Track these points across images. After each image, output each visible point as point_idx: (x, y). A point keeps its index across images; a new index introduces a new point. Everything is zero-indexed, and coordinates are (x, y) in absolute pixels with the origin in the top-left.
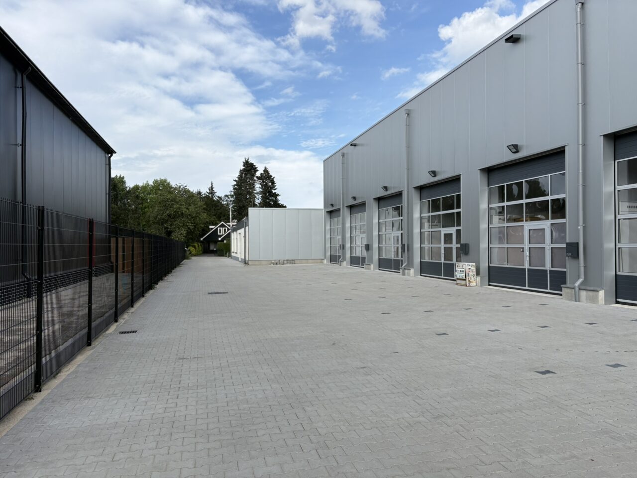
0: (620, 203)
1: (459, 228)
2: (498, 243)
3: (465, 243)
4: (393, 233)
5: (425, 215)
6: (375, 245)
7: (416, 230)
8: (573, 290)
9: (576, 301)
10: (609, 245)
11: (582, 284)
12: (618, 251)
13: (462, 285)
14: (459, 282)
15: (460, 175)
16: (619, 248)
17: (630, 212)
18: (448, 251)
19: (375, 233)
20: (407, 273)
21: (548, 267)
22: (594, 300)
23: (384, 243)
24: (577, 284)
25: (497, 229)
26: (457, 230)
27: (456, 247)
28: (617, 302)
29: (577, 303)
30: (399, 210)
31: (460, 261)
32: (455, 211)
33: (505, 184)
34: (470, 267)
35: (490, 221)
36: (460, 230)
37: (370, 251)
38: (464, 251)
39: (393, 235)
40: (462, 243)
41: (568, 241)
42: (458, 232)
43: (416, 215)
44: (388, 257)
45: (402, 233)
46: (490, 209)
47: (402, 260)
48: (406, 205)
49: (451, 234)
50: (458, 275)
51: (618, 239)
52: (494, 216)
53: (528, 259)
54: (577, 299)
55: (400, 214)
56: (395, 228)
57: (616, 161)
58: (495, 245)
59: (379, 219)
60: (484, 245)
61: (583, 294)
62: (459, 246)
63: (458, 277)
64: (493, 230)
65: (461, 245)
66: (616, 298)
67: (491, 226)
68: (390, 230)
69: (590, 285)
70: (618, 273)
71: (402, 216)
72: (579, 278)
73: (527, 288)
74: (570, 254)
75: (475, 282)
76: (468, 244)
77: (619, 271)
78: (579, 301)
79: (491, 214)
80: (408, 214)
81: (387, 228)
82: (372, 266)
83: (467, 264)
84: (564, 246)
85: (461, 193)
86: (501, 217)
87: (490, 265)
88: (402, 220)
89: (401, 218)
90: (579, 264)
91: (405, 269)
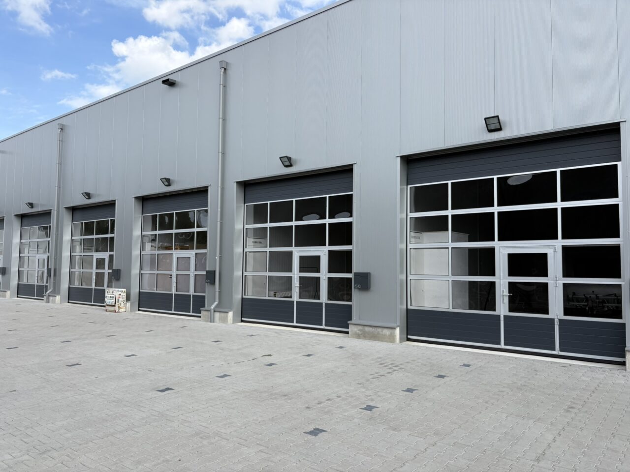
0: (248, 239)
1: (111, 253)
2: (149, 269)
3: (117, 268)
4: (37, 255)
5: (77, 237)
6: (14, 269)
7: (66, 254)
8: (210, 312)
9: (211, 322)
10: (238, 273)
11: (217, 306)
12: (245, 278)
13: (111, 311)
14: (108, 308)
15: (115, 200)
16: (245, 276)
17: (255, 247)
18: (100, 277)
19: (15, 254)
20: (52, 300)
21: (192, 292)
22: (224, 320)
23: (26, 266)
24: (213, 307)
25: (149, 256)
26: (110, 255)
27: (108, 273)
28: (242, 321)
29: (212, 324)
30: (47, 230)
31: (112, 287)
32: (109, 236)
33: (158, 214)
34: (120, 293)
35: (142, 248)
36: (113, 255)
37: (6, 275)
38: (116, 276)
39: (37, 258)
40: (114, 268)
41: (208, 269)
42: (111, 257)
43: (67, 237)
44: (30, 282)
45: (48, 256)
46: (143, 236)
47: (47, 286)
48: (55, 226)
49: (104, 259)
50: (108, 301)
51: (245, 269)
52: (147, 243)
53: (175, 285)
54: (212, 320)
55: (48, 235)
56: (41, 250)
57: (246, 204)
58: (147, 271)
59: (21, 239)
60: (135, 271)
61: (217, 315)
62: (110, 271)
63: (108, 304)
64: (145, 257)
65: (113, 270)
66: (242, 318)
67: (143, 253)
68: (34, 252)
69: (222, 308)
70: (244, 297)
71: (49, 237)
72: (214, 301)
73: (173, 312)
74: (209, 281)
75: (125, 307)
76: (120, 270)
77: (245, 295)
78: (214, 322)
79: (144, 241)
80: (57, 235)
81: (30, 249)
82: (8, 293)
83: (117, 289)
84: (204, 273)
85: (116, 218)
86: (153, 244)
87: (141, 291)
88: (49, 241)
89: (48, 239)
90: (215, 289)
91: (49, 296)
